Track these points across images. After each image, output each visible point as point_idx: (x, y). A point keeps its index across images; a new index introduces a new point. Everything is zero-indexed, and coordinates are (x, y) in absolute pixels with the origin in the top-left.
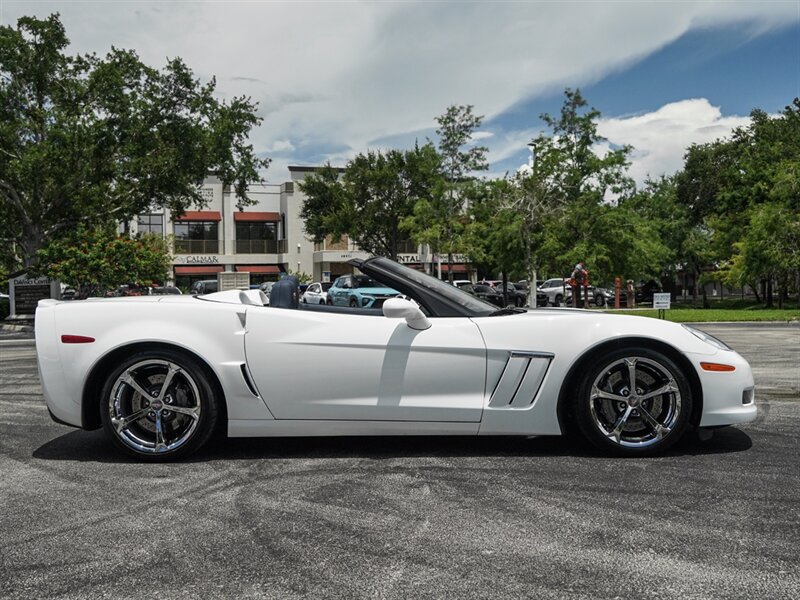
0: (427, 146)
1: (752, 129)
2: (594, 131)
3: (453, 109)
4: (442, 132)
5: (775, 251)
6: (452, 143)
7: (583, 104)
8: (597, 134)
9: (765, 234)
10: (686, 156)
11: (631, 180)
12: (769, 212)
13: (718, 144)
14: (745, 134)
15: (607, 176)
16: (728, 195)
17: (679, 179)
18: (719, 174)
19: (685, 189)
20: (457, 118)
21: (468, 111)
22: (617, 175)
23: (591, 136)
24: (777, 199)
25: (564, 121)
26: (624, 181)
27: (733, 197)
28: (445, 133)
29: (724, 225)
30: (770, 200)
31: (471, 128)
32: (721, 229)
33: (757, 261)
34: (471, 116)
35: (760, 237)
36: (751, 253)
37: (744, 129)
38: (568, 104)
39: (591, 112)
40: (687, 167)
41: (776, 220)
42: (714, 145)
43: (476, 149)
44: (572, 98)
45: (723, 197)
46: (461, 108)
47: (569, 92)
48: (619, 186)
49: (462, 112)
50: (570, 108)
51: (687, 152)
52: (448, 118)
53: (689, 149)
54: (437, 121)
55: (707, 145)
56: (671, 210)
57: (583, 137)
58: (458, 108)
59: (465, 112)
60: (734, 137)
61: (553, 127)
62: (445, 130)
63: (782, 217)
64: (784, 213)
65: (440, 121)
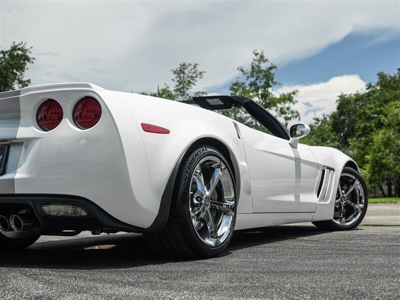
0: (165, 89)
1: (378, 84)
2: (273, 79)
3: (184, 65)
4: (176, 80)
5: (390, 160)
6: (182, 88)
7: (266, 61)
8: (274, 80)
9: (382, 148)
10: (337, 101)
11: (297, 112)
12: (385, 134)
13: (357, 94)
14: (374, 87)
15: (281, 109)
16: (362, 125)
17: (333, 116)
18: (358, 113)
19: (337, 123)
20: (186, 71)
21: (195, 67)
22: (288, 109)
23: (270, 82)
24: (389, 126)
25: (253, 71)
26: (292, 112)
27: (365, 126)
28: (178, 81)
29: (361, 145)
30: (384, 126)
31: (196, 79)
32: (359, 148)
33: (379, 166)
34: (196, 71)
35: (380, 151)
36: (374, 161)
37: (373, 84)
38: (255, 60)
39: (270, 66)
40: (338, 108)
41: (389, 139)
42: (355, 95)
43: (199, 93)
44: (258, 56)
45: (359, 126)
46: (190, 64)
47: (256, 52)
48: (289, 116)
49: (190, 68)
50: (257, 63)
51: (338, 98)
52: (180, 70)
53: (339, 96)
54: (172, 72)
55: (351, 95)
56: (329, 136)
57: (265, 83)
58: (187, 64)
59: (192, 67)
60: (367, 89)
61: (246, 76)
62: (178, 79)
63: (393, 137)
64: (393, 134)
65: (175, 72)
